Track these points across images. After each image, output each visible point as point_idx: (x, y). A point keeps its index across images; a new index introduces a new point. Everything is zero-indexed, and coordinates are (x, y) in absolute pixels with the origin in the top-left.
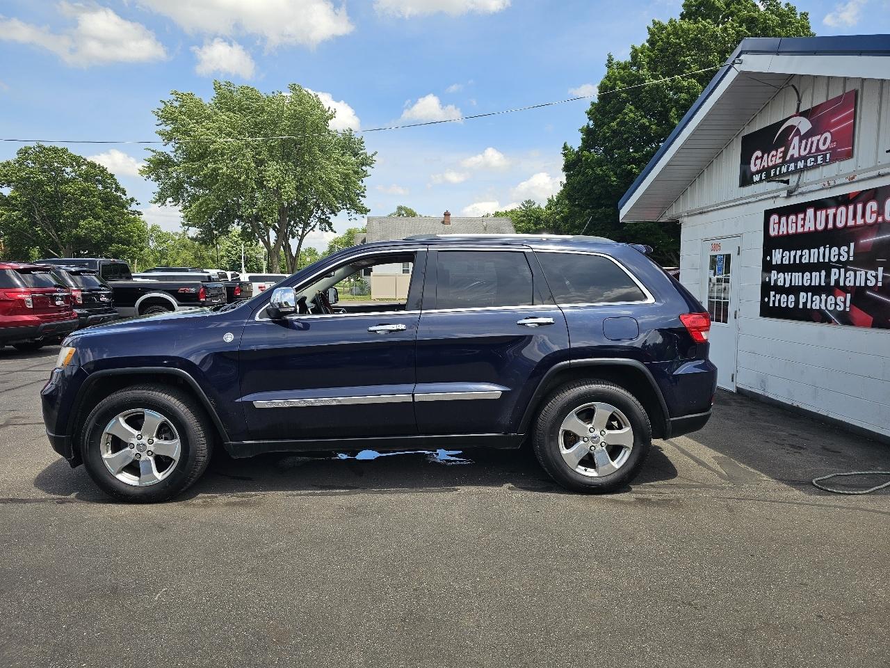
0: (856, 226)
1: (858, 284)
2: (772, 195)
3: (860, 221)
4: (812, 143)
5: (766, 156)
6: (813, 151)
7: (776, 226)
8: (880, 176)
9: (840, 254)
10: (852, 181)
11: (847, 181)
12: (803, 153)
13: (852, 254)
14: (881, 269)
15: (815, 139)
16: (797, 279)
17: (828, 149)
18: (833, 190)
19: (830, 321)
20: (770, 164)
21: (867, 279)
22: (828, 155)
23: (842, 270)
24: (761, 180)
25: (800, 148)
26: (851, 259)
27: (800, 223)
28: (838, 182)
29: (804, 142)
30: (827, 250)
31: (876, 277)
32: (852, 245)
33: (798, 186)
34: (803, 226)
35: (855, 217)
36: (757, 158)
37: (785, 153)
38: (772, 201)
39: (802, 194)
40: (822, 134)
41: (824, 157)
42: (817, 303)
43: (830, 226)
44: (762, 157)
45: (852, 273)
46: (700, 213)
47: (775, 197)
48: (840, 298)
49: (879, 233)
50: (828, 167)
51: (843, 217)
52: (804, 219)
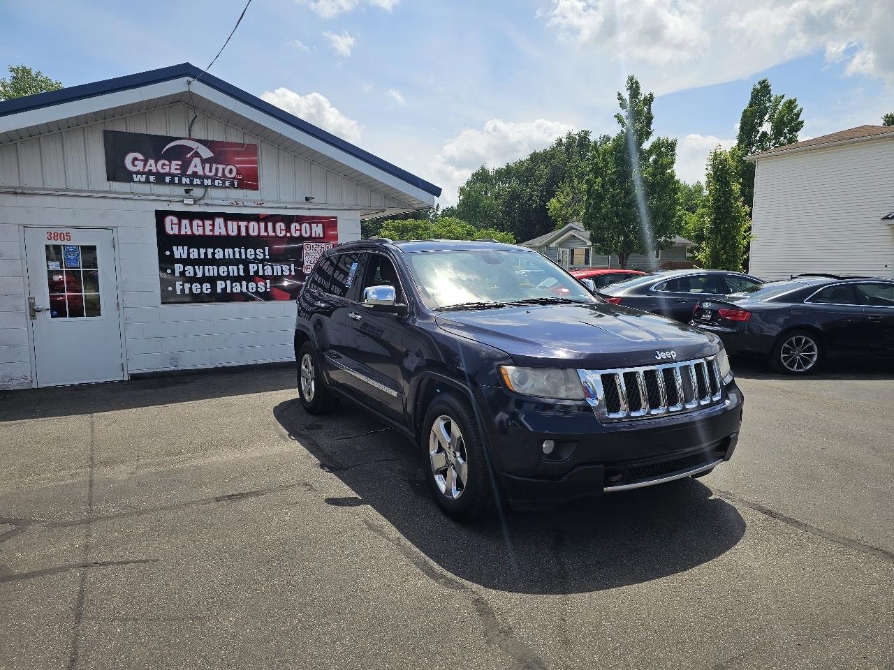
0: (268, 237)
1: (275, 274)
2: (168, 199)
3: (271, 233)
4: (217, 169)
5: (151, 162)
6: (220, 174)
7: (176, 227)
8: (286, 208)
9: (256, 254)
10: (260, 205)
11: (255, 205)
12: (208, 173)
13: (267, 253)
14: (293, 265)
15: (221, 167)
16: (212, 271)
17: (234, 178)
18: (242, 208)
19: (253, 299)
20: (162, 171)
21: (282, 271)
22: (236, 183)
23: (260, 265)
24: (148, 181)
25: (203, 168)
26: (267, 257)
27: (208, 228)
28: (246, 204)
29: (207, 166)
30: (243, 251)
31: (290, 270)
32: (267, 249)
33: (202, 198)
34: (212, 230)
35: (266, 230)
36: (135, 159)
37: (184, 167)
38: (166, 203)
39: (207, 205)
40: (227, 165)
41: (232, 184)
42: (237, 288)
43: (243, 233)
44: (146, 162)
45: (270, 267)
46: (15, 193)
47: (170, 201)
48: (261, 284)
49: (288, 243)
50: (236, 190)
51: (254, 229)
52: (213, 225)
